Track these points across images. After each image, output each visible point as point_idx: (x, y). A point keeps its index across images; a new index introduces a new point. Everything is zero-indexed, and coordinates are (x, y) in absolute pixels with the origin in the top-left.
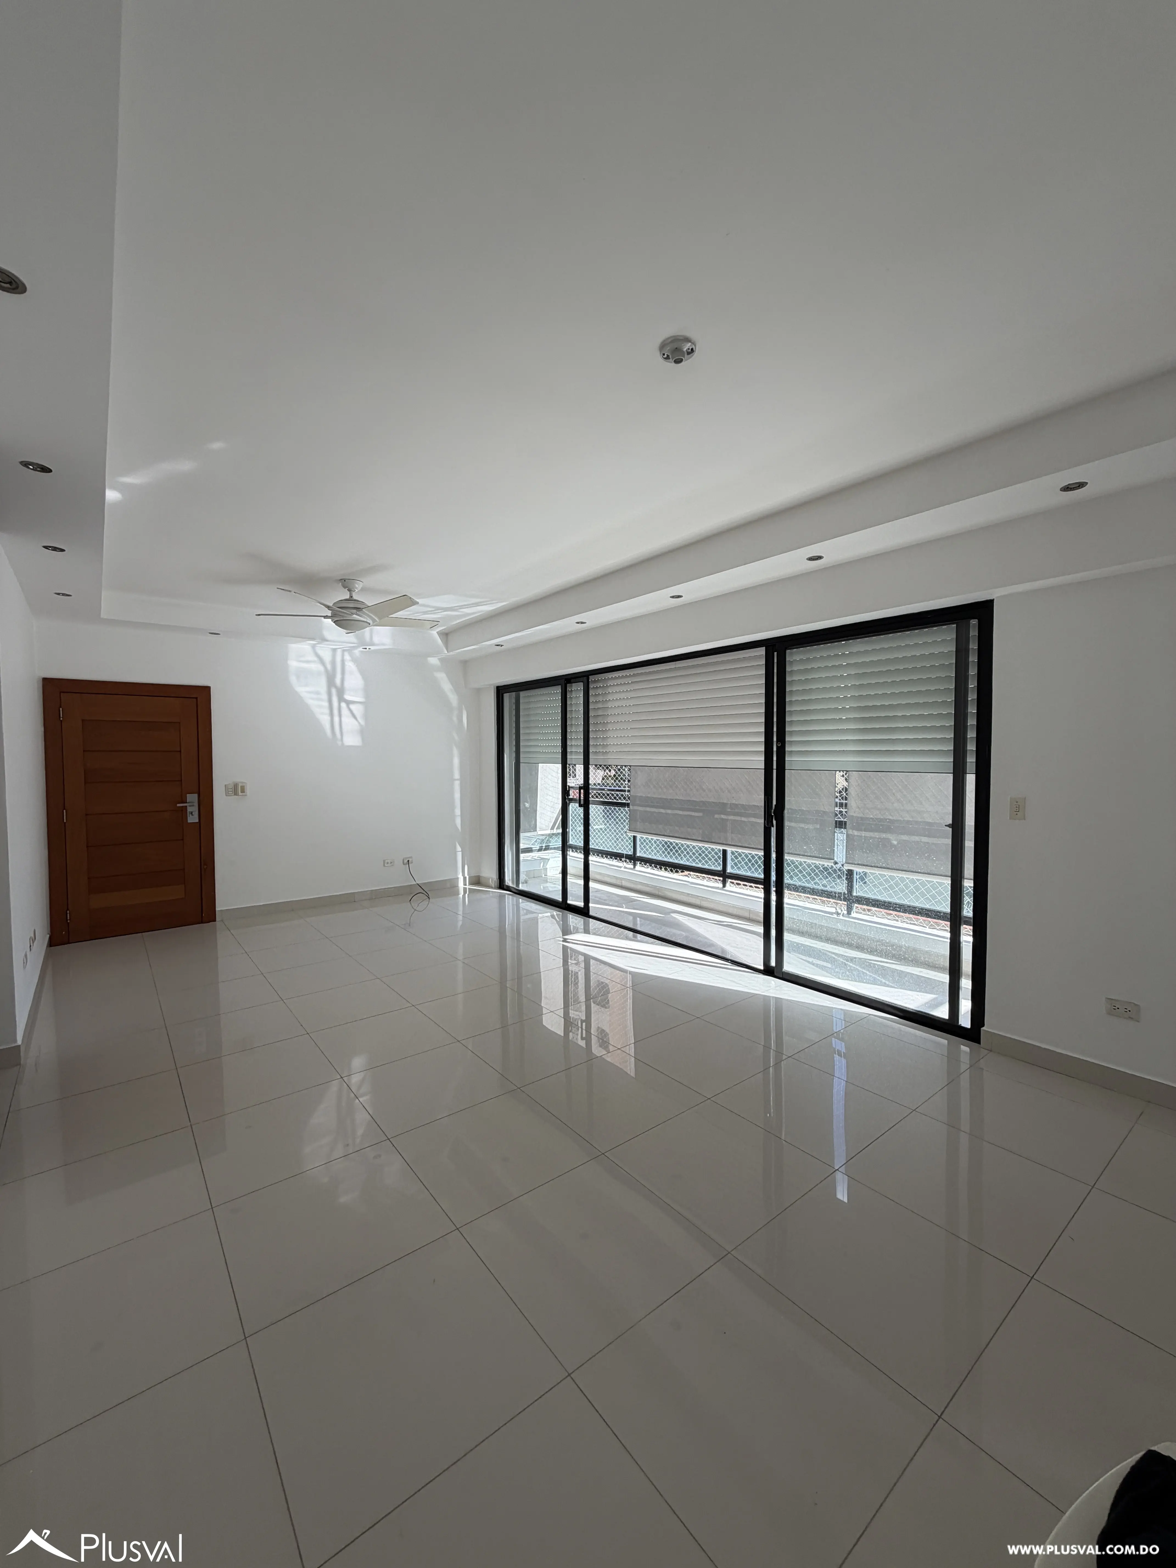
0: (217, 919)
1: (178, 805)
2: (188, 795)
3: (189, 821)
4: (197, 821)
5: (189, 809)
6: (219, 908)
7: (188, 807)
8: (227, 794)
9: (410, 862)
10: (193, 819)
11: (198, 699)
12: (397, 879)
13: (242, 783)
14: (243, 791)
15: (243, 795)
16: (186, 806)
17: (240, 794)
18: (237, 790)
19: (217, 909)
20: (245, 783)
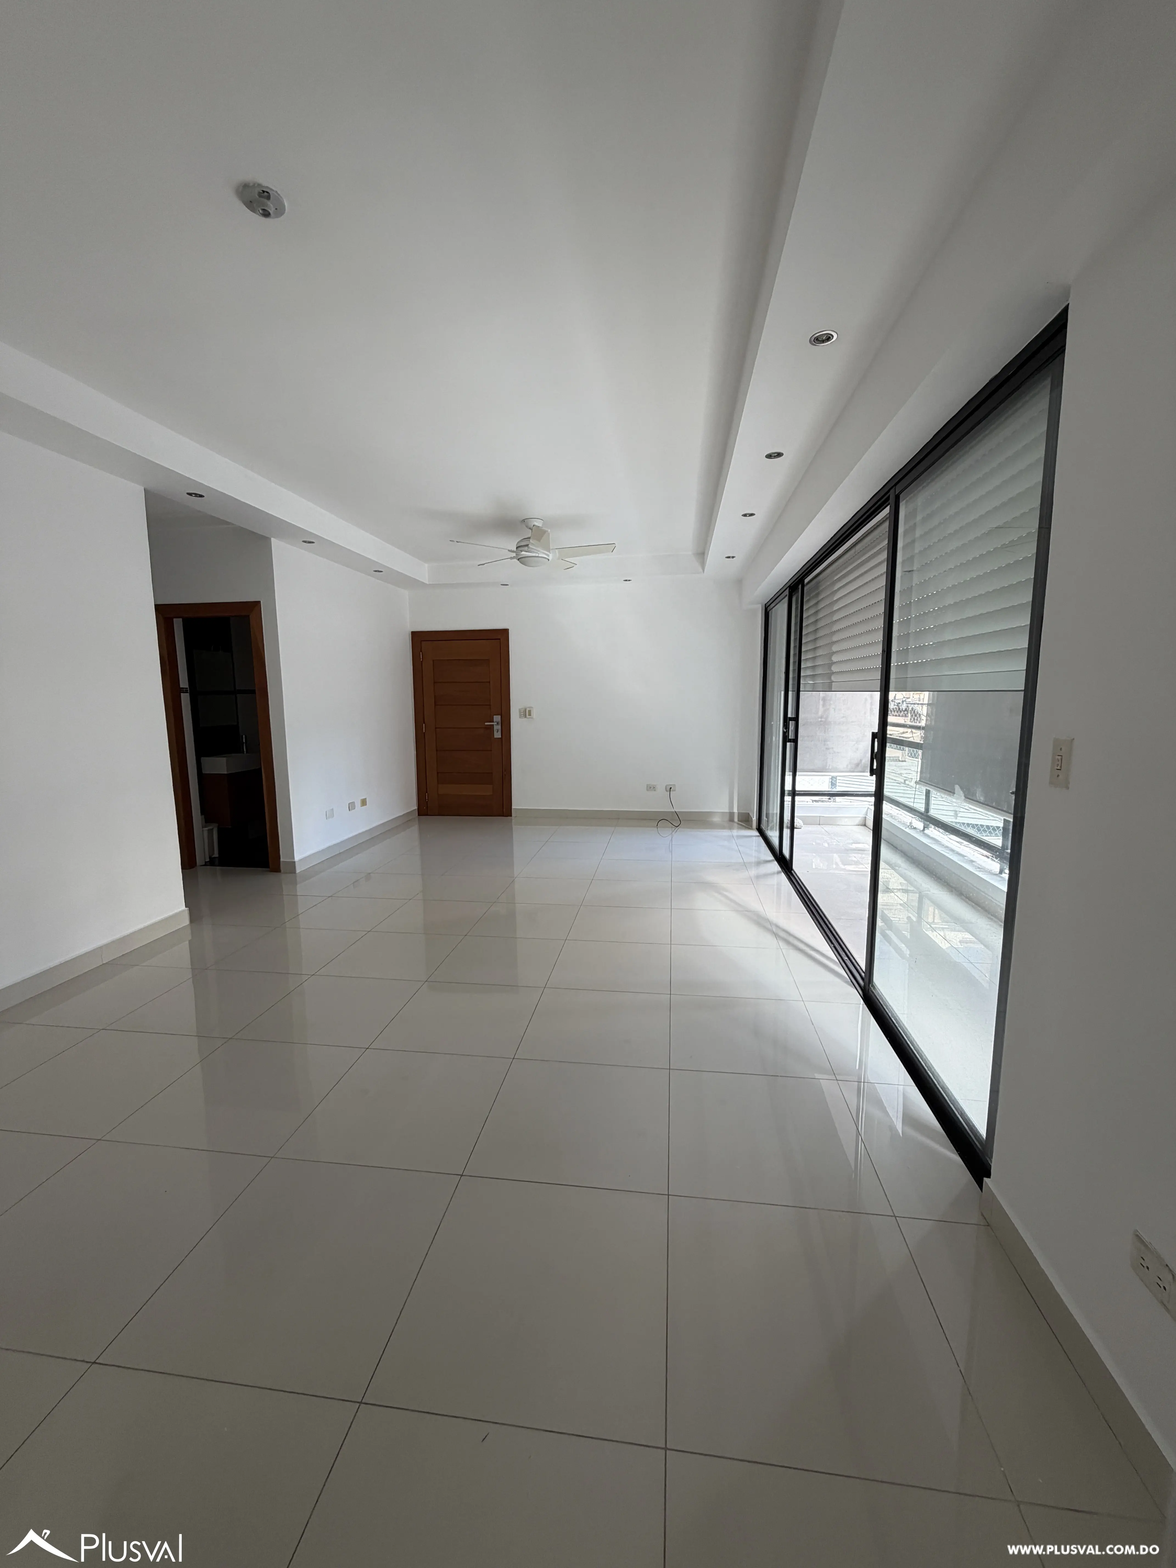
0: (513, 815)
1: (486, 724)
2: (494, 716)
3: (495, 737)
4: (500, 737)
5: (495, 728)
6: (515, 806)
7: (495, 726)
8: (520, 716)
9: (671, 790)
10: (498, 735)
11: (501, 640)
12: (658, 804)
13: (529, 707)
14: (530, 715)
15: (530, 718)
16: (493, 725)
17: (528, 716)
18: (526, 713)
19: (513, 807)
20: (532, 707)
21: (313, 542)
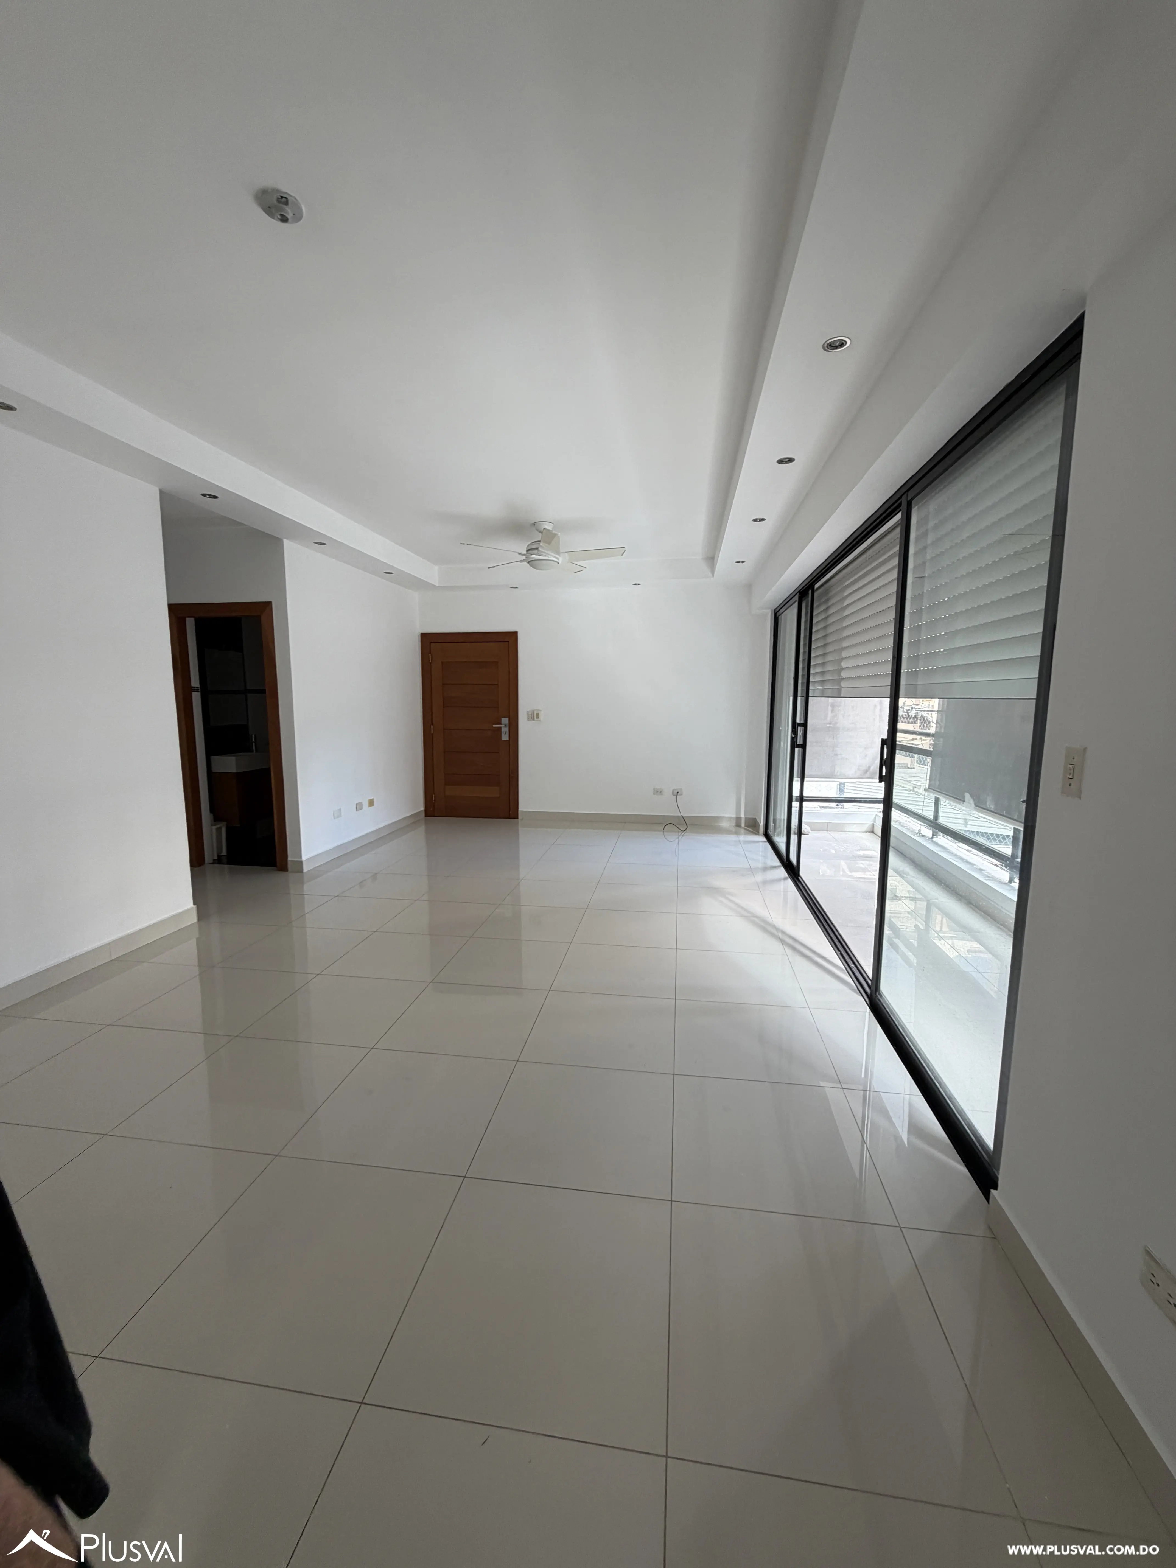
0: (519, 817)
1: (494, 726)
2: (500, 718)
3: (503, 739)
4: (508, 739)
5: (502, 730)
6: (521, 808)
7: (502, 728)
8: (528, 719)
9: (678, 794)
10: (505, 737)
11: (510, 642)
12: (665, 808)
13: (537, 710)
14: (538, 718)
15: (538, 721)
16: (501, 727)
17: (535, 719)
18: (534, 716)
20: (539, 710)
21: (324, 544)
